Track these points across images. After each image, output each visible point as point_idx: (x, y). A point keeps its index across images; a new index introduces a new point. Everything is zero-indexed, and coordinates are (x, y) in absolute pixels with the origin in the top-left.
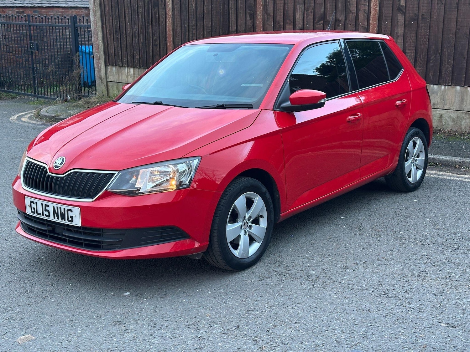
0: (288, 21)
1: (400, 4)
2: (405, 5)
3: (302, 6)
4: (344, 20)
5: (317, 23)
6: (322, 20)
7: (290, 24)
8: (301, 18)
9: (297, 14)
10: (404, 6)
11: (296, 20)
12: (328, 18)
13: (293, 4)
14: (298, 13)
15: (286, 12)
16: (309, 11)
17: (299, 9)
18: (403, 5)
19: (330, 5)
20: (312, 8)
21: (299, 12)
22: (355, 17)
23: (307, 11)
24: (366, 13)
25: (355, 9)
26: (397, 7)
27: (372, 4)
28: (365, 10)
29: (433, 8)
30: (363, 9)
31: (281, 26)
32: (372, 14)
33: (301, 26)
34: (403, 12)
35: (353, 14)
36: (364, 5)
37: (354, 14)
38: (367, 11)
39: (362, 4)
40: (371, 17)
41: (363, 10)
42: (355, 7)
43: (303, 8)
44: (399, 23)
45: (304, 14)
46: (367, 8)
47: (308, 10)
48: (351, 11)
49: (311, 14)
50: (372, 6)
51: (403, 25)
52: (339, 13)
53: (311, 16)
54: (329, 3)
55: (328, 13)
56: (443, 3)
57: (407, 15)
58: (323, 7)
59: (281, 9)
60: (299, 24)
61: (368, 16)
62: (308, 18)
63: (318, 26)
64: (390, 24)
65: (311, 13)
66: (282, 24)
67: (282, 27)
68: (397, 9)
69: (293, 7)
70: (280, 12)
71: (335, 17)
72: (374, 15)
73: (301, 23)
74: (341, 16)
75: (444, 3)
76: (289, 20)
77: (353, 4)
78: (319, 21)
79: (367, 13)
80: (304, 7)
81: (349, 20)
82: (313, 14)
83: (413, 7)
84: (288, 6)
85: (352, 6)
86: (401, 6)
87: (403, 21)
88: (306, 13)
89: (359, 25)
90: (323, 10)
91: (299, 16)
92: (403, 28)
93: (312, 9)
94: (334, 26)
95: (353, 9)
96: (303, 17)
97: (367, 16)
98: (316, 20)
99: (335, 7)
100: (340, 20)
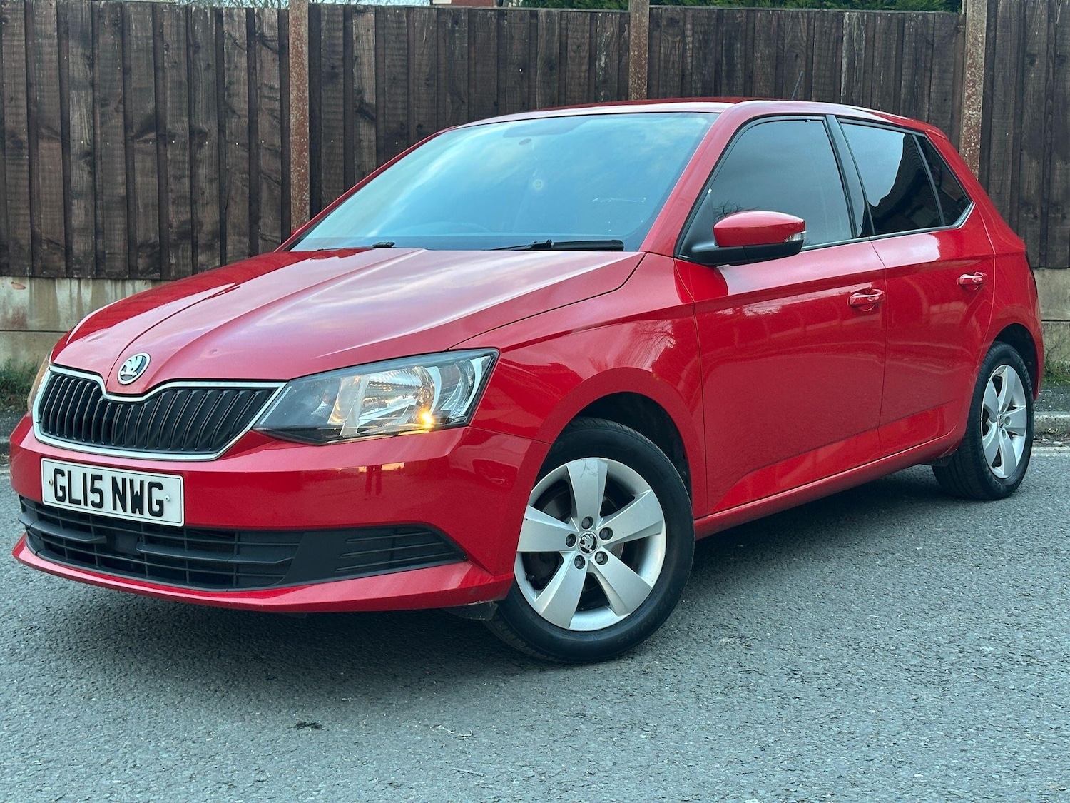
0: (44, 131)
1: (362, 100)
2: (374, 103)
3: (86, 94)
4: (215, 134)
5: (137, 136)
6: (152, 132)
7: (49, 138)
8: (85, 124)
9: (71, 113)
10: (372, 104)
11: (71, 128)
12: (169, 127)
13: (56, 87)
14: (74, 110)
15: (34, 109)
16: (111, 108)
17: (78, 101)
18: (371, 102)
19: (172, 95)
20: (118, 99)
21: (77, 108)
22: (246, 126)
23: (102, 106)
24: (276, 118)
25: (247, 107)
26: (356, 107)
27: (292, 96)
28: (272, 110)
29: (441, 112)
30: (268, 107)
31: (21, 142)
32: (293, 120)
33: (88, 144)
34: (372, 119)
35: (239, 118)
36: (270, 98)
37: (243, 120)
38: (279, 113)
39: (265, 97)
40: (293, 127)
41: (267, 109)
42: (245, 101)
43: (90, 100)
44: (364, 144)
45: (94, 113)
46: (277, 105)
47: (107, 105)
48: (234, 112)
49: (115, 114)
50: (291, 101)
51: (374, 148)
52: (201, 116)
53: (117, 121)
54: (171, 89)
55: (168, 113)
56: (463, 102)
57: (381, 126)
58: (152, 98)
59: (17, 99)
60: (82, 139)
61: (282, 123)
62: (109, 125)
63: (142, 145)
64: (342, 144)
65: (117, 110)
66: (26, 137)
67: (27, 145)
68: (357, 112)
69: (58, 93)
70: (17, 107)
71: (190, 126)
72: (301, 124)
73: (87, 135)
74: (206, 123)
75: (466, 101)
76: (49, 128)
77: (238, 95)
78: (143, 131)
79: (279, 117)
80: (93, 96)
81: (231, 134)
82: (121, 115)
83: (395, 109)
84: (41, 91)
85: (236, 99)
86: (367, 105)
87: (373, 138)
88: (98, 111)
89: (258, 146)
90: (151, 105)
91: (78, 118)
92: (374, 153)
93: (120, 102)
94: (188, 146)
95: (241, 104)
96: (91, 121)
97: (279, 126)
98: (134, 130)
99: (186, 99)
100: (206, 133)
